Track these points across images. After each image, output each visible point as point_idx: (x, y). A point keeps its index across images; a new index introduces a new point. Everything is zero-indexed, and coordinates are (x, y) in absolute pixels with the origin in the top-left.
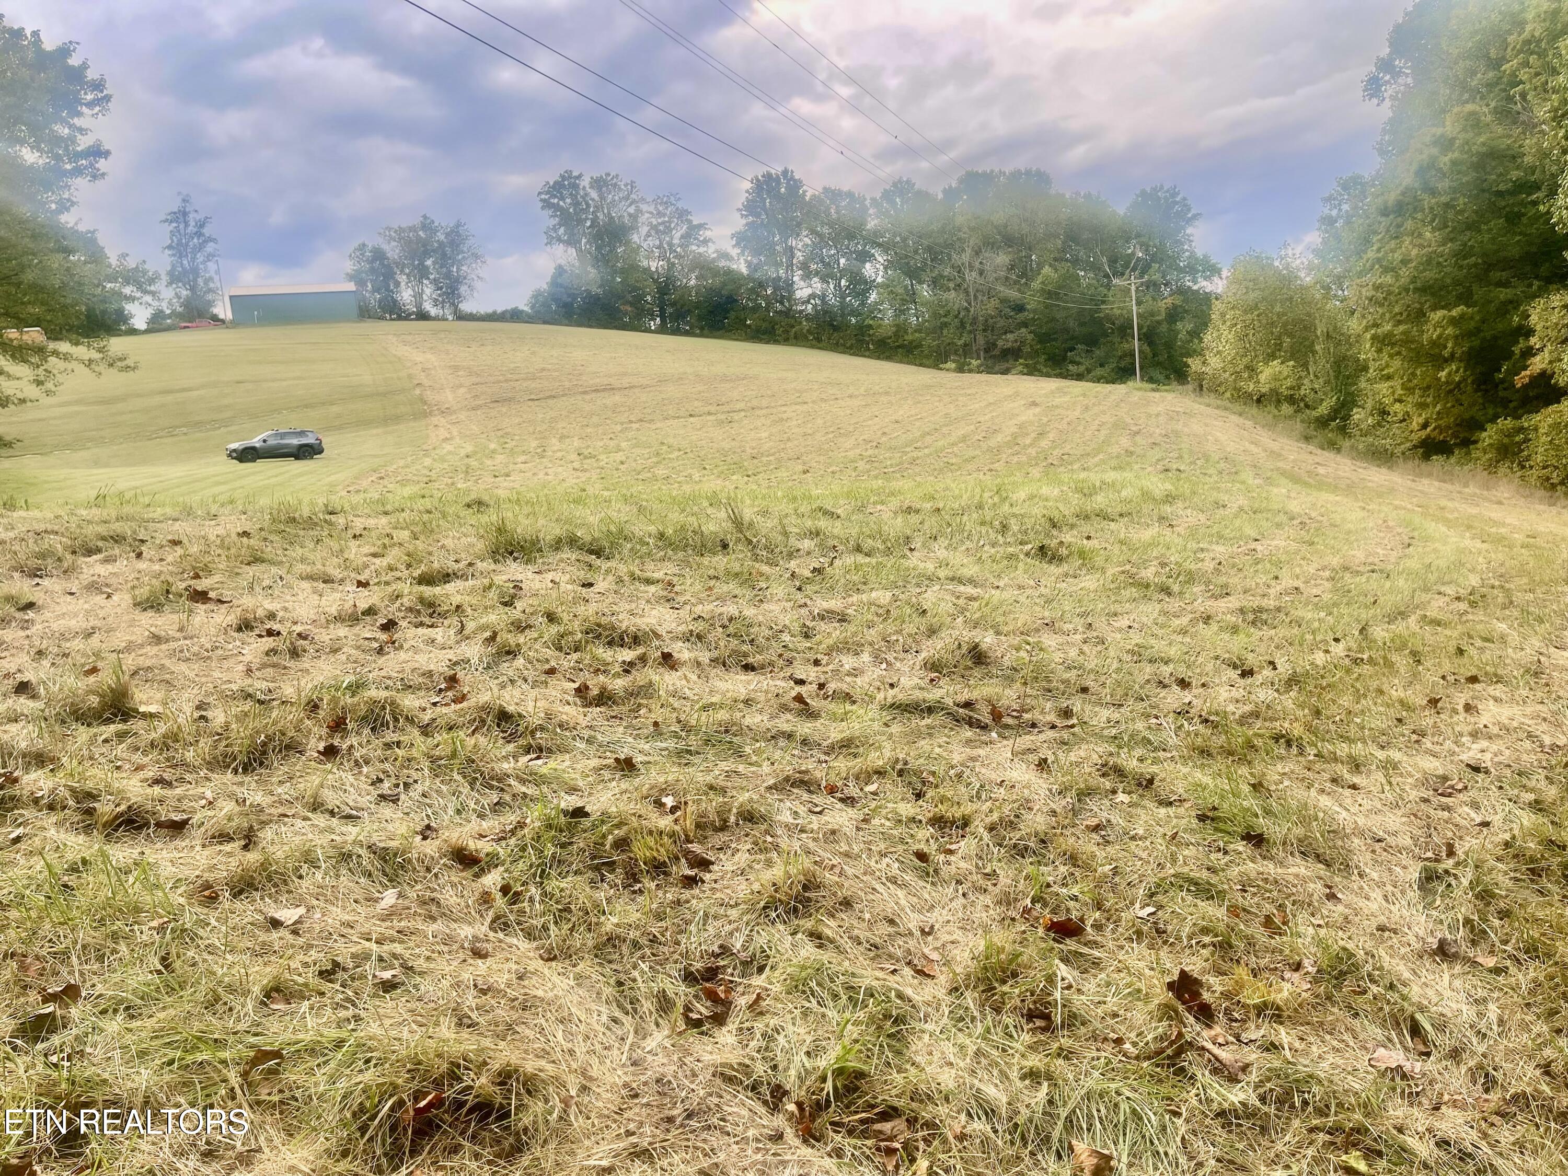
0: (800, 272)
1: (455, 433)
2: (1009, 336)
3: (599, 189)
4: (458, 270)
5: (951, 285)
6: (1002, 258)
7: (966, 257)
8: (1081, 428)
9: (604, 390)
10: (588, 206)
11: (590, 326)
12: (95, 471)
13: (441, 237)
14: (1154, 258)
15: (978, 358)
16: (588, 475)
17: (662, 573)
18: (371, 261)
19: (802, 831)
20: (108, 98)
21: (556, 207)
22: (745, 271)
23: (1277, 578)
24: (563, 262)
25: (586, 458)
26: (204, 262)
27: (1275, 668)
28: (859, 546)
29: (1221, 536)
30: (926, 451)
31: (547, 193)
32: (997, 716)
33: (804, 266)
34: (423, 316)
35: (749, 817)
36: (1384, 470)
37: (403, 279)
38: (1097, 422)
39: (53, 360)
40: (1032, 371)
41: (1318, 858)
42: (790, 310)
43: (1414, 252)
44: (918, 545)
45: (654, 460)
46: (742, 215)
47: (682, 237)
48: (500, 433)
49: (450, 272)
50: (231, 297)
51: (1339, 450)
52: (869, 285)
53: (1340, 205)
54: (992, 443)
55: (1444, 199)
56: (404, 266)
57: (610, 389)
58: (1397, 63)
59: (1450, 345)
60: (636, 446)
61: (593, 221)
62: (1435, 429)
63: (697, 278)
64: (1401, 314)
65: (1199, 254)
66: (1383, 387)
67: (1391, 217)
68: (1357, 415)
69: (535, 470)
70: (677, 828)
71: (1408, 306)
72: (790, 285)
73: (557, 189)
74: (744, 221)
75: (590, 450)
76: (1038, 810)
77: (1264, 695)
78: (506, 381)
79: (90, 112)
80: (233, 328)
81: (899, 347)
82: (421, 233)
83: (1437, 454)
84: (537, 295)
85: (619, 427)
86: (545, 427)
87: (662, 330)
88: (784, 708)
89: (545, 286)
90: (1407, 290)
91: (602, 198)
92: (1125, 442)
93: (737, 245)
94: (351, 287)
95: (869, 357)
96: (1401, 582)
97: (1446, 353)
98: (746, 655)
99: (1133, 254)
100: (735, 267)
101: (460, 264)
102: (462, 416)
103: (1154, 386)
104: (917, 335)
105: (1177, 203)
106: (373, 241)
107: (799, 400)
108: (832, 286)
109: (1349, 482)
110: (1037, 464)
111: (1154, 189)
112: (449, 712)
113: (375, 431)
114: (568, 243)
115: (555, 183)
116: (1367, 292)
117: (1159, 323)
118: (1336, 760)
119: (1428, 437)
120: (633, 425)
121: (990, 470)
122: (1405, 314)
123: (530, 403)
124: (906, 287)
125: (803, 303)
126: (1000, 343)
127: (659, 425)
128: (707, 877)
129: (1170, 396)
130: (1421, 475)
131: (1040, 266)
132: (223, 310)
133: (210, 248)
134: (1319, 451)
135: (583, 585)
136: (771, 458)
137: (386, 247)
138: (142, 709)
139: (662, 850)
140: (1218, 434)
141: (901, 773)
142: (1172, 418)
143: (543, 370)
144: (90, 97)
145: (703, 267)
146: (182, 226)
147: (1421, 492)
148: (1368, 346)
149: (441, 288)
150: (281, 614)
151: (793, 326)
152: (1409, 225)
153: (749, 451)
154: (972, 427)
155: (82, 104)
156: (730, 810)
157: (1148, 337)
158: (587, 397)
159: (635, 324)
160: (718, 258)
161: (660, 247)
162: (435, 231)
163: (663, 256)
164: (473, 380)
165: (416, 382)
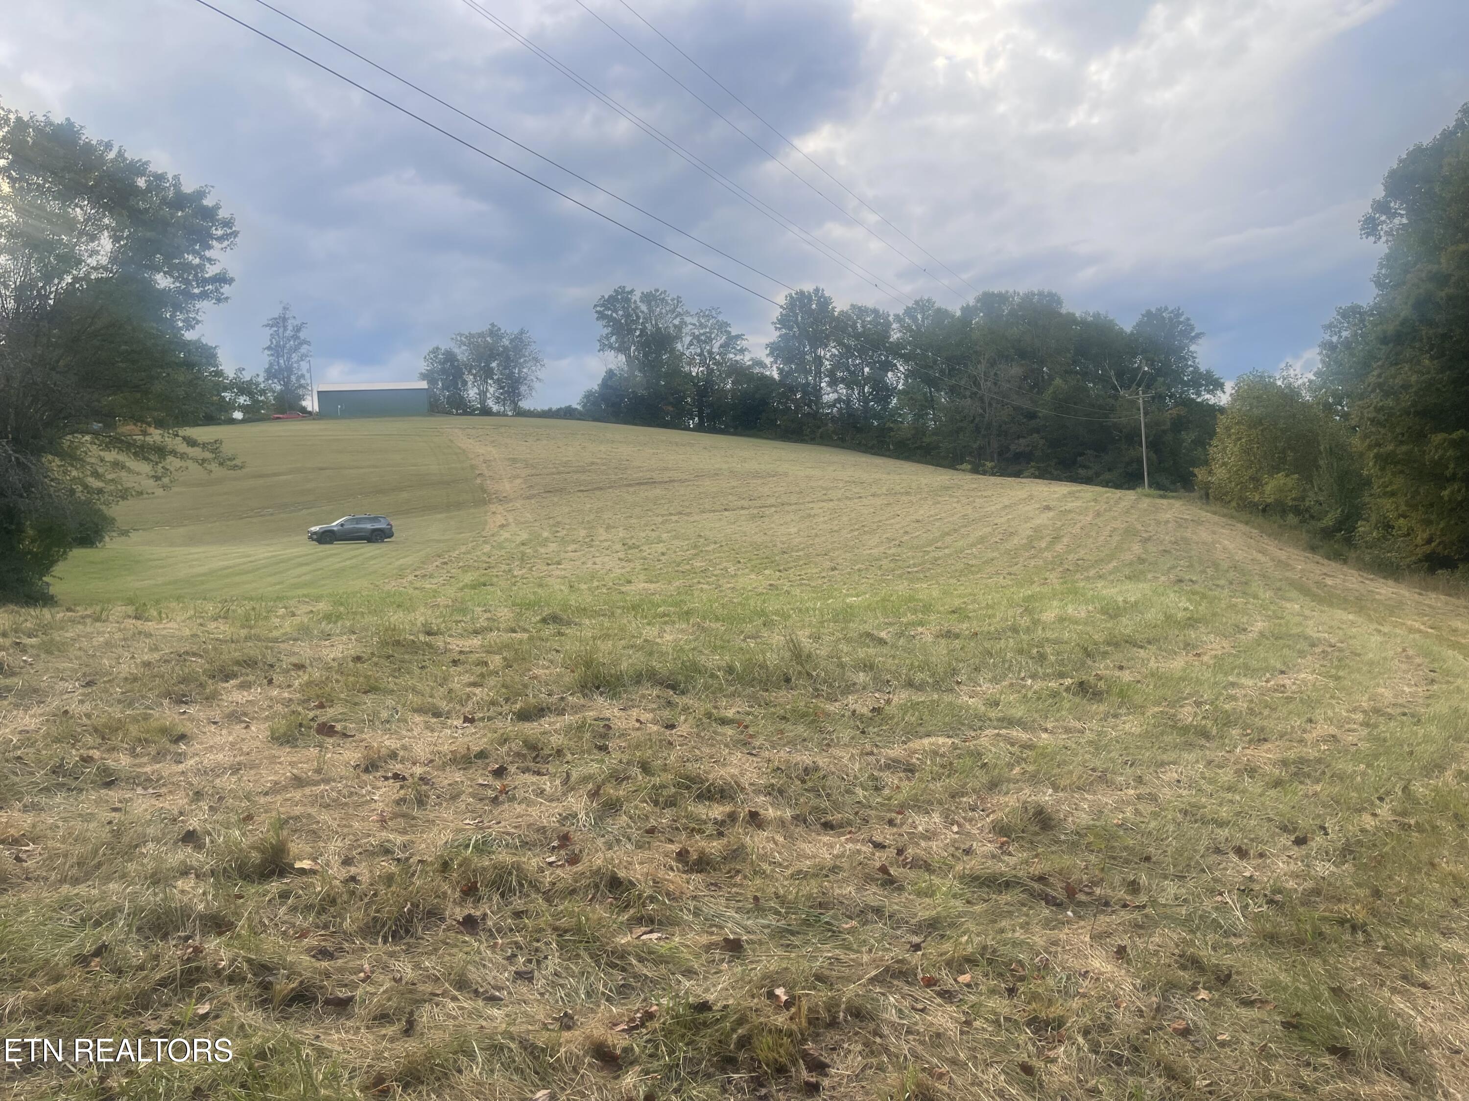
0: (827, 379)
1: (511, 520)
2: (1021, 441)
3: (649, 304)
4: (520, 372)
5: (968, 393)
6: (1016, 370)
7: (982, 367)
8: (1093, 534)
9: (646, 483)
10: (638, 317)
11: (636, 424)
12: (193, 550)
13: (506, 342)
14: (1159, 372)
15: (992, 461)
16: (632, 565)
17: (733, 710)
18: (443, 363)
19: (909, 1032)
20: (235, 234)
21: (610, 318)
22: (776, 376)
23: (1310, 721)
24: (613, 367)
25: (630, 548)
26: (298, 362)
27: (1326, 834)
28: (910, 680)
29: (1246, 667)
30: (946, 551)
31: (603, 305)
32: (1071, 892)
33: (831, 374)
34: (486, 412)
35: (858, 1013)
36: (1390, 582)
37: (470, 379)
38: (1109, 528)
39: (170, 459)
40: (1043, 474)
41: (1403, 1074)
42: (817, 412)
43: (1414, 378)
44: (964, 678)
45: (693, 552)
46: (776, 328)
47: (721, 346)
48: (551, 522)
49: (512, 373)
50: (319, 392)
51: (1345, 562)
52: (890, 391)
53: (1340, 332)
54: (1008, 546)
55: (1440, 331)
56: (471, 367)
57: (651, 483)
58: (1392, 205)
59: (1452, 466)
60: (676, 537)
61: (642, 331)
62: (1439, 544)
63: (733, 382)
64: (1403, 434)
65: (1203, 369)
66: (1387, 504)
67: (1391, 345)
68: (1362, 527)
69: (584, 559)
70: (794, 1027)
71: (1409, 428)
72: (818, 391)
73: (610, 302)
74: (778, 333)
75: (634, 541)
76: (1125, 1008)
77: (1323, 868)
78: (559, 473)
79: (220, 246)
80: (319, 419)
81: (918, 448)
82: (488, 339)
83: (1441, 568)
84: (589, 395)
85: (660, 519)
86: (592, 517)
87: (699, 428)
88: (869, 879)
89: (596, 388)
90: (1408, 414)
91: (651, 310)
92: (1137, 548)
93: (771, 354)
94: (424, 385)
95: (889, 457)
96: (1433, 729)
97: (1448, 473)
98: (825, 812)
99: (1139, 368)
100: (768, 373)
101: (521, 366)
102: (518, 504)
103: (1162, 492)
104: (935, 438)
105: (1181, 323)
106: (445, 345)
107: (825, 497)
108: (856, 392)
109: (1357, 594)
110: (1053, 569)
111: (1158, 310)
112: (566, 874)
113: (439, 516)
114: (619, 350)
115: (610, 297)
116: (1369, 414)
117: (1164, 432)
118: (1404, 952)
119: (1433, 552)
120: (673, 517)
121: (1010, 574)
122: (1406, 435)
123: (579, 494)
124: (925, 393)
125: (829, 407)
126: (1013, 447)
127: (696, 518)
128: (826, 1082)
129: (1177, 504)
130: (1426, 589)
131: (1051, 378)
132: (311, 404)
133: (304, 349)
134: (1326, 562)
135: (667, 727)
136: (801, 553)
137: (456, 350)
138: (298, 865)
139: (782, 1051)
140: (1226, 542)
141: (990, 962)
142: (1180, 526)
143: (593, 463)
144: (220, 232)
145: (739, 372)
146: (281, 330)
147: (1430, 606)
148: (1371, 464)
149: (503, 388)
150: (401, 753)
151: (819, 427)
152: (1408, 353)
153: (779, 545)
154: (989, 529)
155: (212, 238)
156: (839, 1006)
157: (1154, 445)
158: (631, 489)
159: (675, 423)
160: (753, 365)
161: (700, 355)
162: (501, 337)
163: (703, 363)
164: (529, 471)
165: (477, 472)
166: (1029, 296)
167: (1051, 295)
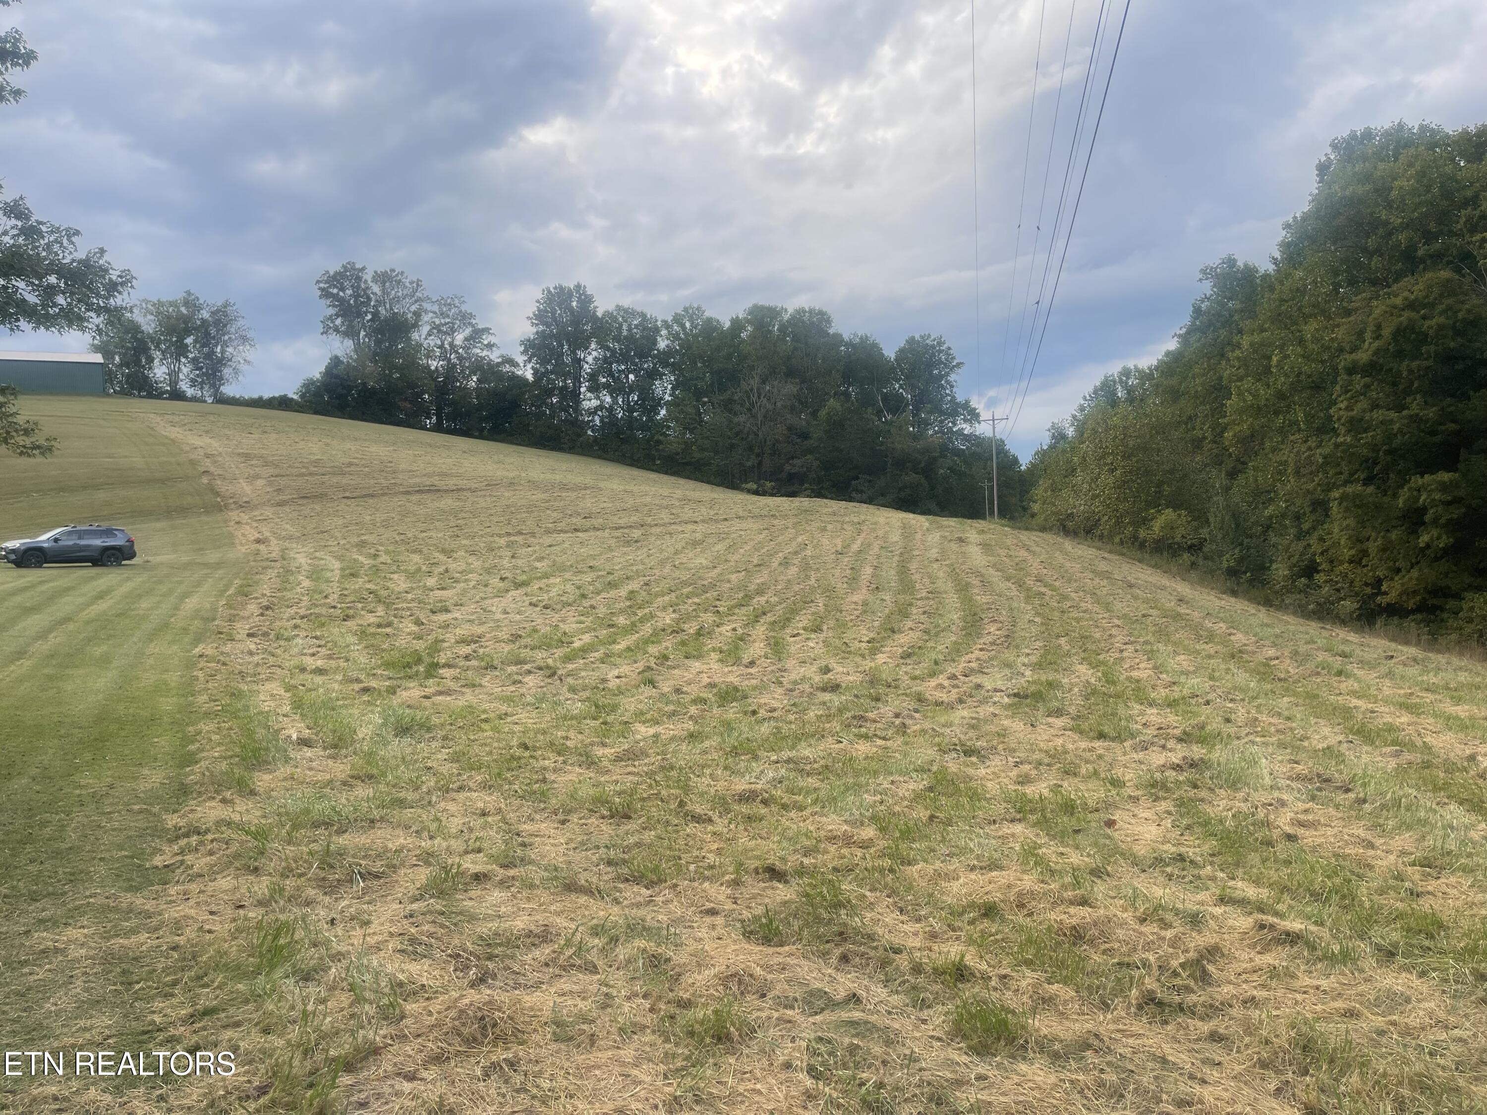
0: (587, 384)
2: (795, 461)
3: (383, 285)
4: (223, 352)
5: (741, 409)
6: (789, 388)
7: (755, 383)
9: (429, 491)
10: (369, 299)
13: (205, 314)
14: (920, 399)
15: (770, 482)
18: (122, 334)
21: (335, 297)
22: (529, 376)
24: (338, 353)
31: (327, 282)
33: (593, 377)
34: (177, 395)
37: (157, 354)
42: (576, 418)
46: (532, 324)
47: (466, 339)
49: (213, 353)
52: (658, 403)
56: (160, 341)
57: (433, 490)
59: (1433, 510)
61: (374, 315)
63: (478, 380)
65: (960, 398)
72: (577, 396)
73: (336, 279)
74: (534, 330)
78: (311, 474)
81: (686, 464)
82: (183, 309)
84: (309, 385)
87: (438, 428)
89: (318, 376)
91: (385, 292)
93: (525, 352)
94: (98, 358)
100: (520, 373)
101: (225, 344)
102: (268, 512)
105: (942, 351)
108: (620, 400)
111: (922, 337)
113: (159, 525)
114: (346, 334)
115: (336, 273)
123: (347, 501)
124: (695, 406)
125: (590, 413)
126: (787, 467)
131: (823, 398)
137: (141, 320)
143: (350, 464)
145: (487, 371)
149: (201, 368)
151: (578, 436)
158: (413, 498)
159: (412, 421)
160: (503, 363)
161: (441, 347)
162: (199, 309)
163: (444, 357)
164: (272, 471)
165: (202, 469)
166: (801, 312)
167: (821, 313)
